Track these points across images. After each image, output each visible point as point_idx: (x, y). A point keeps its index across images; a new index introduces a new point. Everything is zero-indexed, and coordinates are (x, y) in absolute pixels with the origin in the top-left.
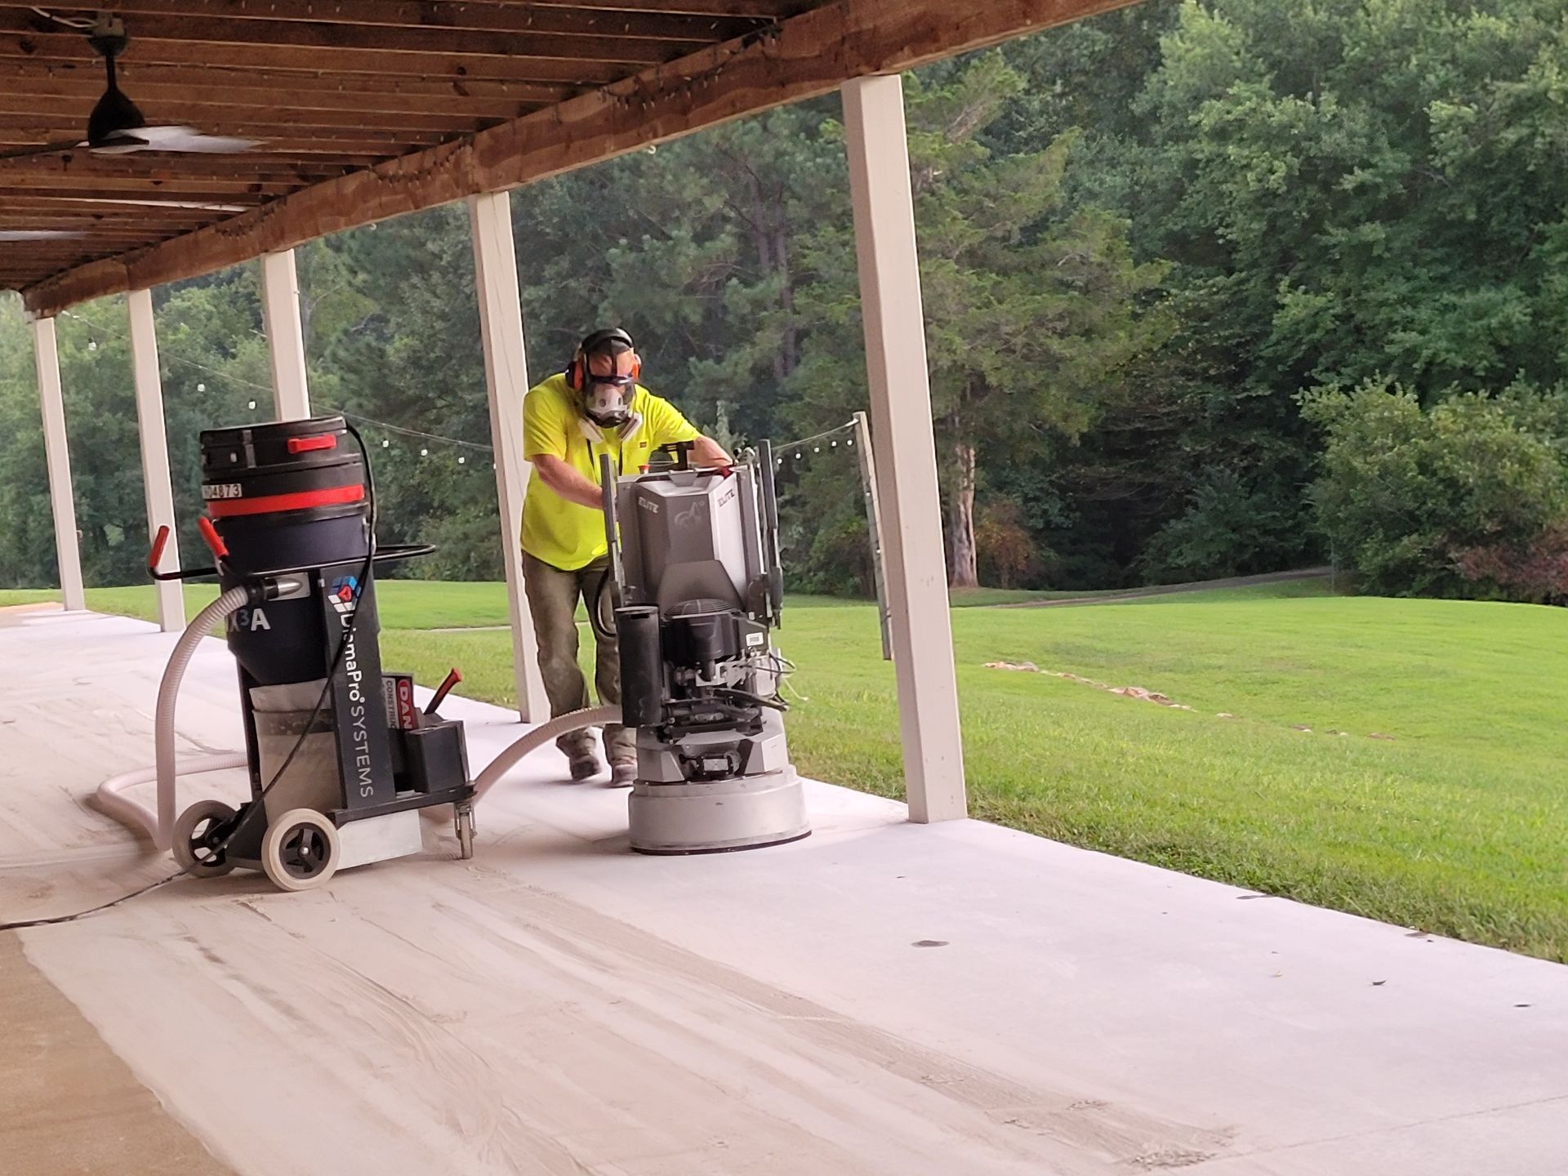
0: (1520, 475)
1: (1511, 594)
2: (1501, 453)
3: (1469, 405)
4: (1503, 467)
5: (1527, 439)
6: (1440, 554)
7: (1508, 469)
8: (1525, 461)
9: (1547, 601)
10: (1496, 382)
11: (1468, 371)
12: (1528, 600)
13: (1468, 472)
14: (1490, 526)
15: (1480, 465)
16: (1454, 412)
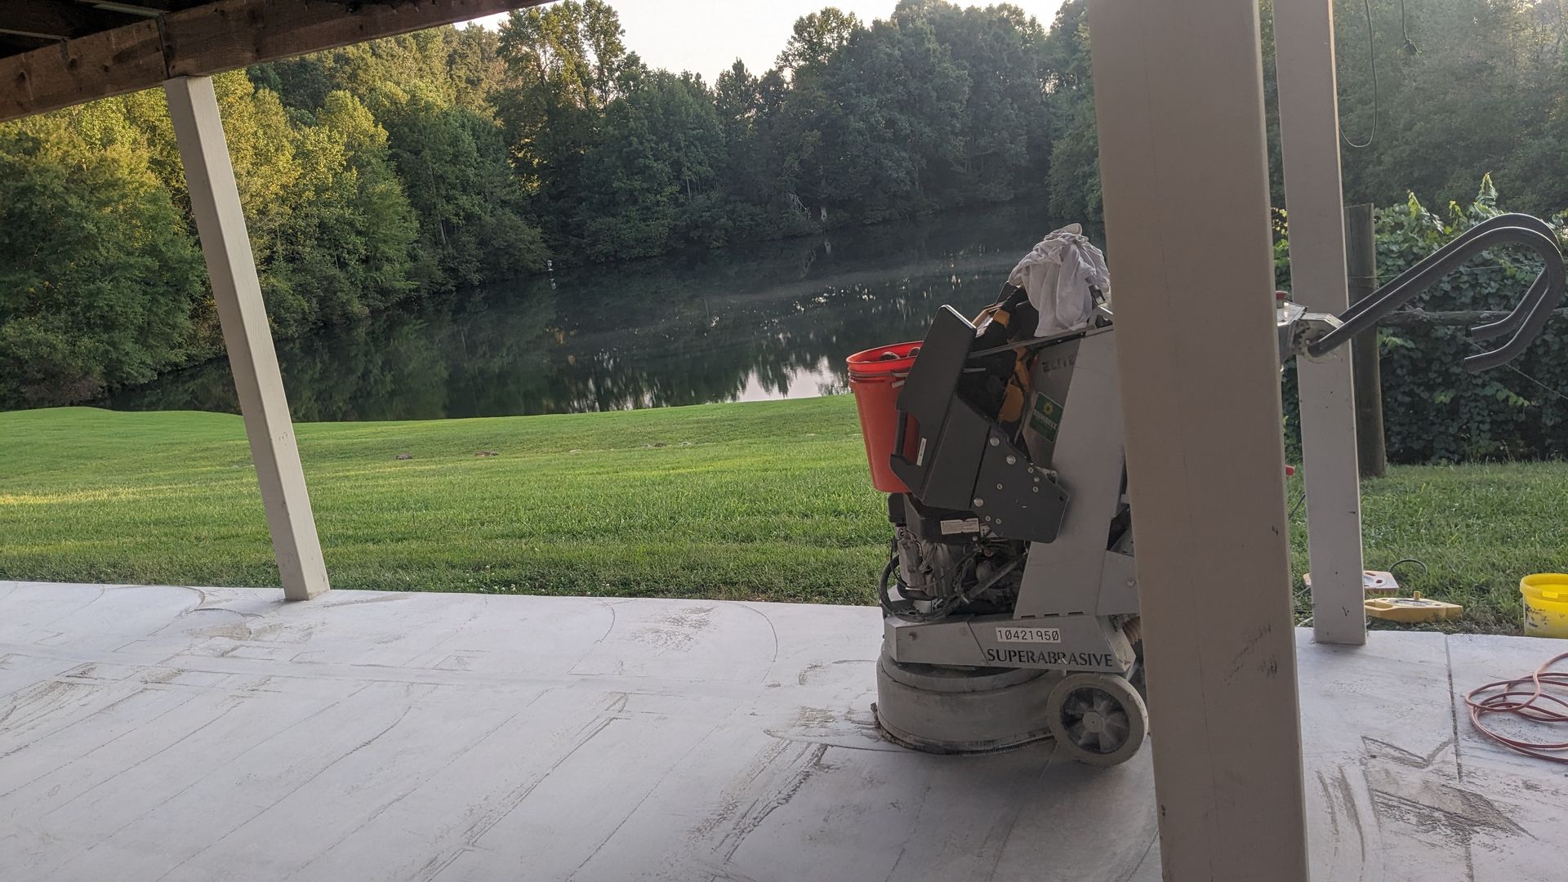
0: (51, 353)
1: (54, 404)
2: (39, 344)
3: (19, 324)
4: (42, 349)
5: (51, 337)
6: (15, 391)
7: (44, 350)
8: (53, 347)
9: (72, 404)
10: (31, 311)
11: (16, 309)
12: (63, 405)
13: (25, 353)
14: (39, 376)
15: (30, 350)
16: (14, 328)
